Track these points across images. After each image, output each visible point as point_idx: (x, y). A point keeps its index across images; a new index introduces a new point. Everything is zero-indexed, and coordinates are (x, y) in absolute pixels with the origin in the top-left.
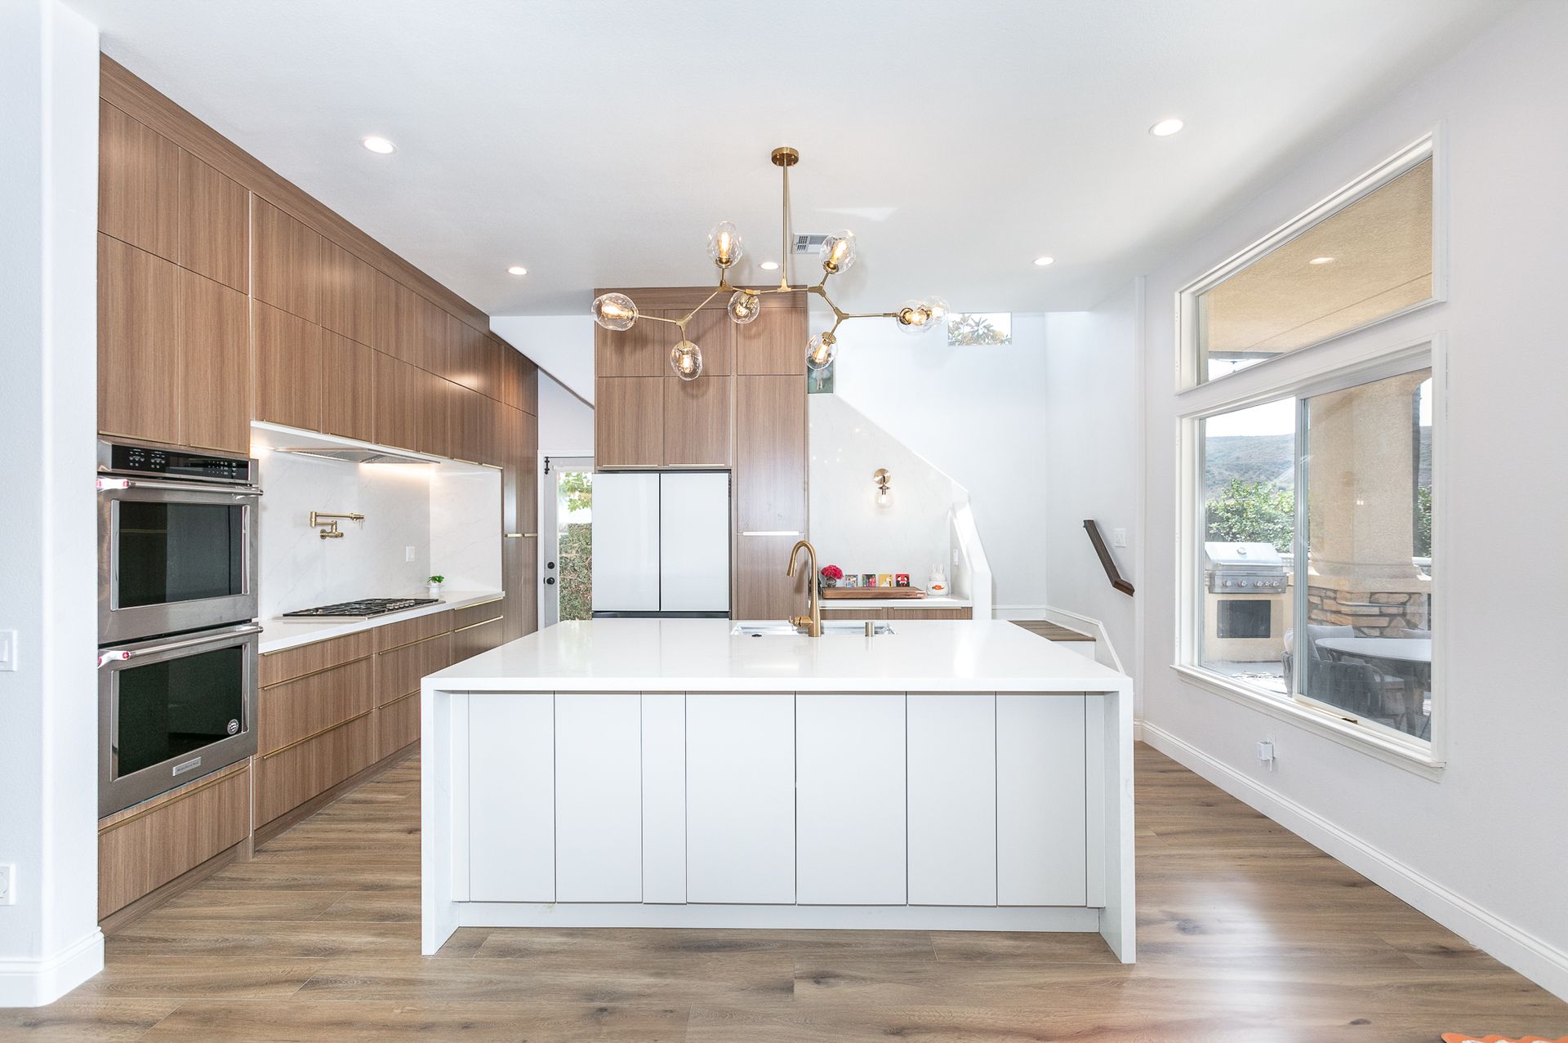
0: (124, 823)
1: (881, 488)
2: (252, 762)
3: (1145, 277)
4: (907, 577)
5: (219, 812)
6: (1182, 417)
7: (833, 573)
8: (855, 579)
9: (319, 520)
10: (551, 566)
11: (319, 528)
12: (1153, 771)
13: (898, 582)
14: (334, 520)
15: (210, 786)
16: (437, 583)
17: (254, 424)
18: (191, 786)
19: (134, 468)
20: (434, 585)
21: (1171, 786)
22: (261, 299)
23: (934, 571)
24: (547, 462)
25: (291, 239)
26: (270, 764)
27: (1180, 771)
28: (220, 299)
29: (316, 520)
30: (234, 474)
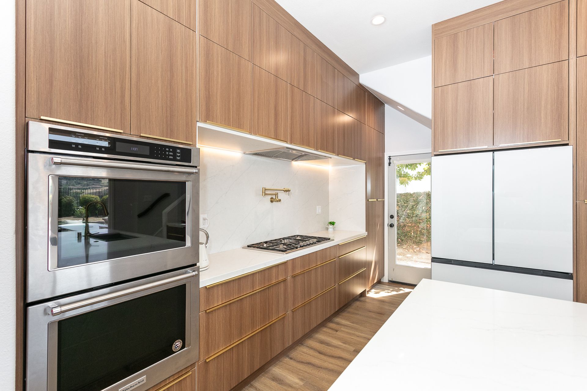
2: (197, 366)
9: (267, 192)
10: (392, 217)
11: (270, 197)
14: (277, 192)
16: (332, 226)
17: (199, 124)
20: (331, 226)
22: (207, 37)
24: (390, 159)
26: (212, 364)
29: (265, 192)
30: (178, 158)
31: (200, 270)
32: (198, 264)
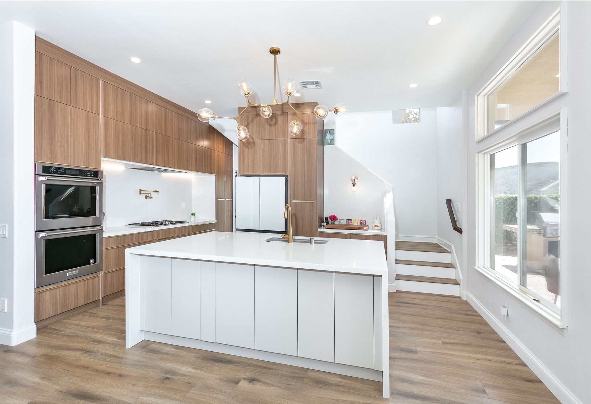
0: (49, 290)
1: (353, 184)
2: (101, 274)
3: (467, 90)
4: (365, 221)
5: (87, 289)
6: (479, 153)
7: (334, 218)
8: (343, 221)
11: (145, 195)
12: (461, 314)
13: (361, 223)
14: (150, 192)
15: (84, 280)
16: (193, 215)
17: (102, 158)
18: (76, 280)
19: (51, 173)
21: (466, 322)
22: (105, 116)
23: (376, 219)
24: (236, 172)
25: (118, 95)
26: (109, 275)
27: (478, 316)
28: (88, 117)
29: (141, 192)
30: (92, 176)
31: (103, 231)
32: (102, 225)
